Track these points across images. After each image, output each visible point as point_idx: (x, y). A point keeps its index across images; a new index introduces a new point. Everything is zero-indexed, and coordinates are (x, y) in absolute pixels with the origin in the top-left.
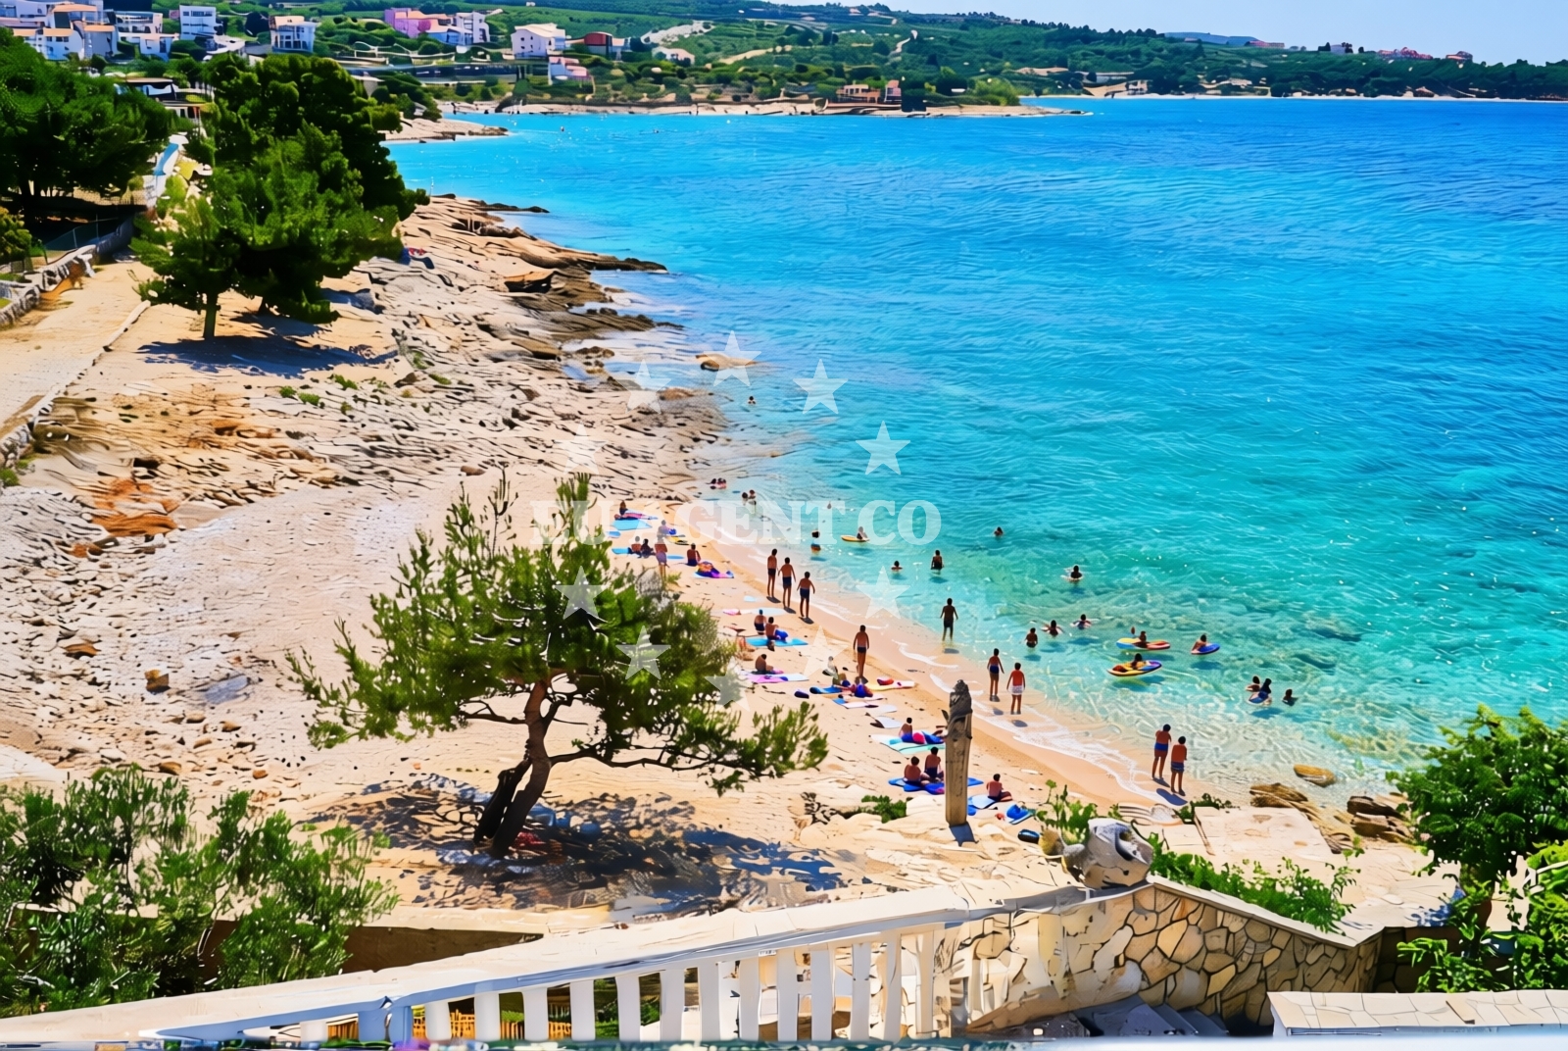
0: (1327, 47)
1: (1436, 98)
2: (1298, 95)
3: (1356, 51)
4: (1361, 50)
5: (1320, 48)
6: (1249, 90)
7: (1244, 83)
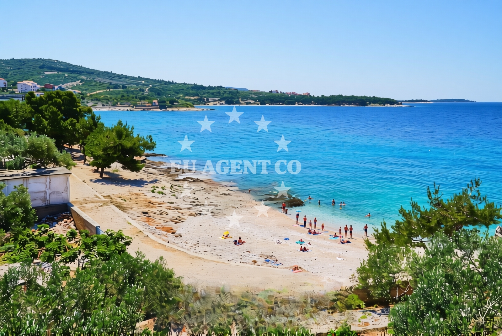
0: (271, 92)
1: (304, 105)
2: (267, 105)
3: (279, 92)
4: (281, 92)
5: (270, 92)
6: (254, 103)
7: (252, 101)
